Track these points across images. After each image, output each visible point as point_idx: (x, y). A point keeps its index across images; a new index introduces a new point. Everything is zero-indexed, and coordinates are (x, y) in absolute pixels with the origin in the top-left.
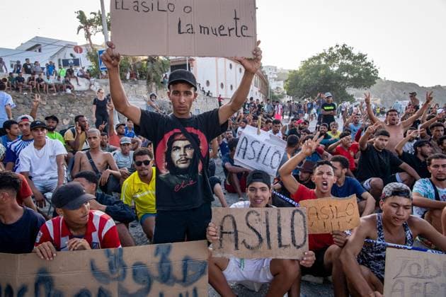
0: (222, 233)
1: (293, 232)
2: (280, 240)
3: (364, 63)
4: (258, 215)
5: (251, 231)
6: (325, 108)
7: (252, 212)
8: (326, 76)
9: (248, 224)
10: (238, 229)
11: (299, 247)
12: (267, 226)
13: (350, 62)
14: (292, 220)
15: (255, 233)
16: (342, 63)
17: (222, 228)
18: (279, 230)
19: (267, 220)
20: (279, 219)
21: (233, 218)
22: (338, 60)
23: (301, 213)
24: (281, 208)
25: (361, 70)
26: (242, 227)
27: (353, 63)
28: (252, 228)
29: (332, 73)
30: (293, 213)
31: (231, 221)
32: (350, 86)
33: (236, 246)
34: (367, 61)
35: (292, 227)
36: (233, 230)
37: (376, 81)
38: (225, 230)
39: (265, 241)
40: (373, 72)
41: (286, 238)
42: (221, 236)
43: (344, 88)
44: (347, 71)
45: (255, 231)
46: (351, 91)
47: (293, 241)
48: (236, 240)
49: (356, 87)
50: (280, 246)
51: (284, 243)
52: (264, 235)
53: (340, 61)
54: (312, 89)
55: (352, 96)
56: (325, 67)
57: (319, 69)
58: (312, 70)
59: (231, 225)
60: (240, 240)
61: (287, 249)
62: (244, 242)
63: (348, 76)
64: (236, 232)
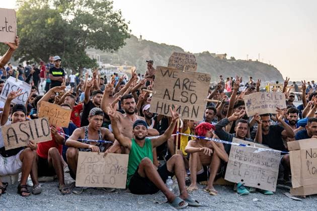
0: (8, 137)
1: (43, 130)
2: (37, 134)
3: (109, 14)
4: (25, 125)
5: (23, 133)
6: (54, 73)
7: (22, 124)
8: (57, 29)
9: (21, 130)
10: (16, 133)
11: (47, 136)
12: (31, 129)
13: (90, 11)
14: (42, 124)
15: (25, 134)
16: (79, 11)
17: (8, 135)
18: (37, 130)
19: (30, 126)
20: (35, 125)
21: (13, 129)
22: (74, 5)
23: (46, 120)
24: (35, 120)
25: (106, 23)
26: (18, 132)
27: (94, 13)
28: (23, 132)
29: (65, 25)
30: (42, 121)
31: (12, 130)
32: (91, 45)
33: (17, 142)
34: (114, 11)
35: (42, 127)
36: (14, 135)
37: (125, 41)
38: (9, 136)
39: (31, 136)
40: (121, 27)
41: (40, 132)
42: (8, 139)
43: (83, 48)
44: (87, 24)
45: (25, 132)
46: (92, 53)
47: (44, 133)
48: (17, 139)
49: (100, 48)
50: (38, 137)
51: (39, 135)
52: (30, 134)
53: (76, 8)
54: (35, 46)
55: (94, 60)
56: (55, 14)
57: (46, 17)
58: (35, 18)
59: (13, 132)
60: (18, 138)
61: (42, 138)
62: (20, 139)
63: (88, 31)
64: (16, 135)
